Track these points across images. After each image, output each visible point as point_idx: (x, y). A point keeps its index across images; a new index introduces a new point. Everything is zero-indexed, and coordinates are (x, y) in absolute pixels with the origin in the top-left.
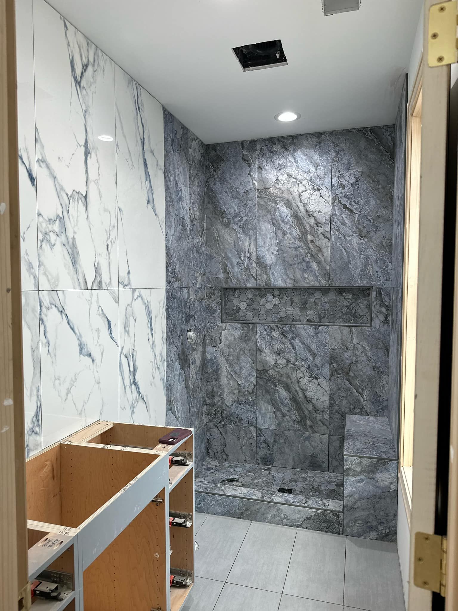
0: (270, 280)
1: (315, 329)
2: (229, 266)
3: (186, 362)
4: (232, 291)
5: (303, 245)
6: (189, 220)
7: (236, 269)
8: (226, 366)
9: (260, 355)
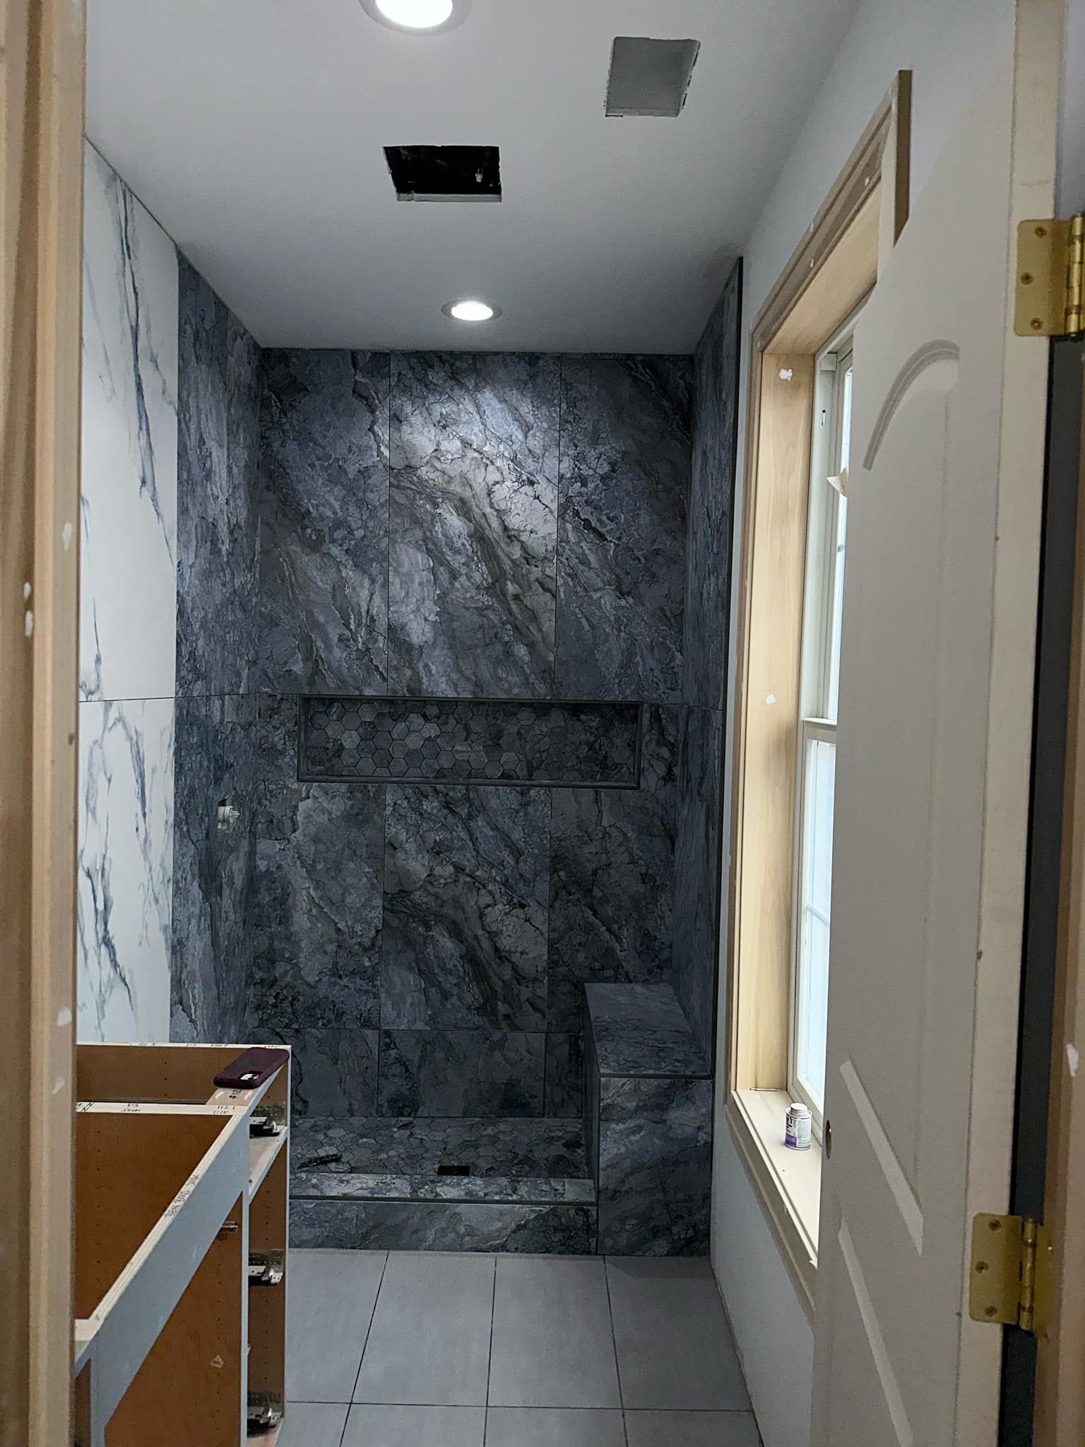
0: (420, 681)
1: (522, 795)
2: (319, 644)
3: (214, 880)
4: (324, 704)
5: (495, 605)
6: (225, 529)
7: (338, 653)
8: (307, 885)
9: (394, 857)
